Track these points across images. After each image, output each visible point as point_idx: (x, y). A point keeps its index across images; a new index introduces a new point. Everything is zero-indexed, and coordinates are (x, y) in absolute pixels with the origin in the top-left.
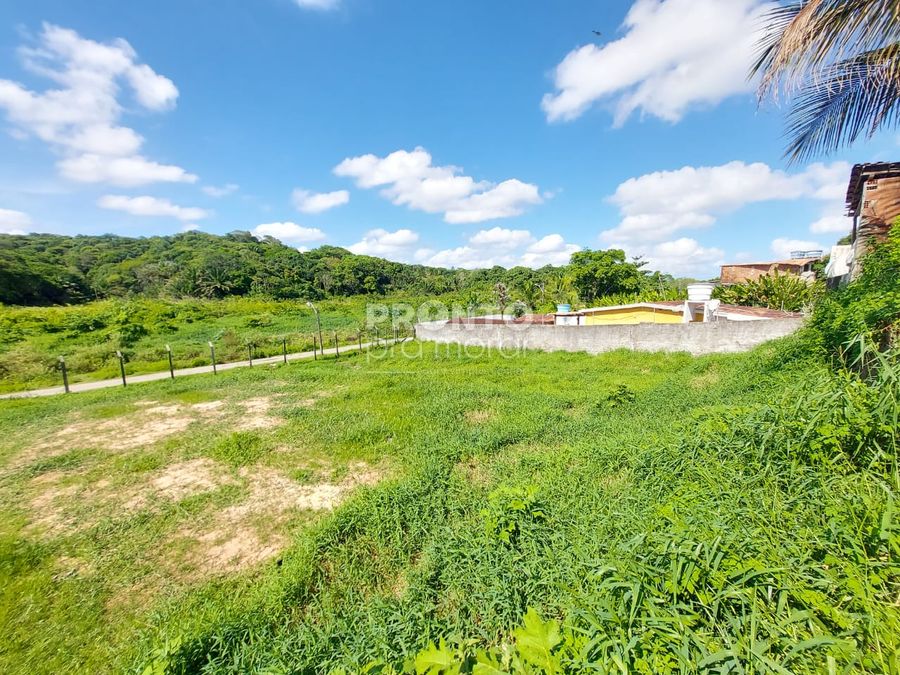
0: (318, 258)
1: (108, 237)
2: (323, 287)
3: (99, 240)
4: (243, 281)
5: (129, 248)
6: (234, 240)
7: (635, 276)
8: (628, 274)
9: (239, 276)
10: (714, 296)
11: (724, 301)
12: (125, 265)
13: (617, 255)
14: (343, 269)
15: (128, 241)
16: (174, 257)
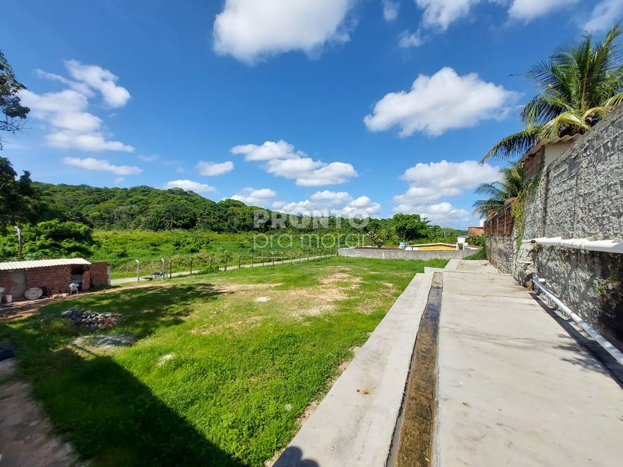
0: (228, 207)
1: (83, 186)
2: (233, 225)
3: (78, 188)
4: (189, 220)
5: (100, 195)
6: (173, 193)
7: (425, 228)
8: (422, 228)
9: (187, 217)
10: (466, 241)
11: (469, 243)
12: (102, 206)
13: (417, 217)
14: (245, 214)
15: (98, 190)
16: (136, 202)
